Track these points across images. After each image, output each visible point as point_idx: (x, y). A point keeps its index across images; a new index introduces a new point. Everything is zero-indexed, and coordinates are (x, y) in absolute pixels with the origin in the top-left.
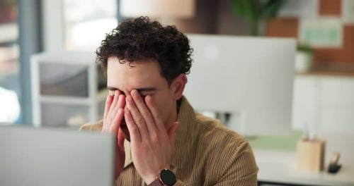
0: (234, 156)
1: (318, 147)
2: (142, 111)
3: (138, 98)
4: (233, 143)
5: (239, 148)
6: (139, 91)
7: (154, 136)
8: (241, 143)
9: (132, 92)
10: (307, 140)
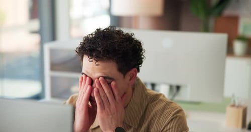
0: (169, 118)
1: (241, 111)
2: (106, 91)
3: (104, 83)
4: (169, 110)
5: (173, 113)
6: (105, 78)
7: (113, 106)
8: (175, 109)
9: (100, 79)
10: (233, 106)
